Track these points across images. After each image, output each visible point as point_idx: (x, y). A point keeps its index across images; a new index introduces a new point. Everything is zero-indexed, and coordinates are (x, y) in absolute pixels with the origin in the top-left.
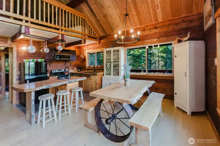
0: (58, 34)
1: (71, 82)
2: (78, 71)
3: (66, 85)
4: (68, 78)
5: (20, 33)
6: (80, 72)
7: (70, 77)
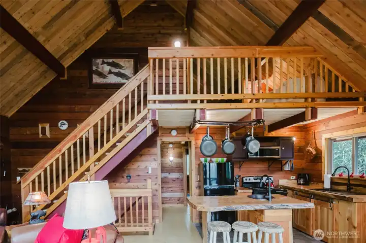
0: (250, 110)
1: (271, 208)
2: (300, 184)
3: (262, 212)
4: (268, 199)
5: (195, 121)
6: (302, 187)
7: (273, 195)
